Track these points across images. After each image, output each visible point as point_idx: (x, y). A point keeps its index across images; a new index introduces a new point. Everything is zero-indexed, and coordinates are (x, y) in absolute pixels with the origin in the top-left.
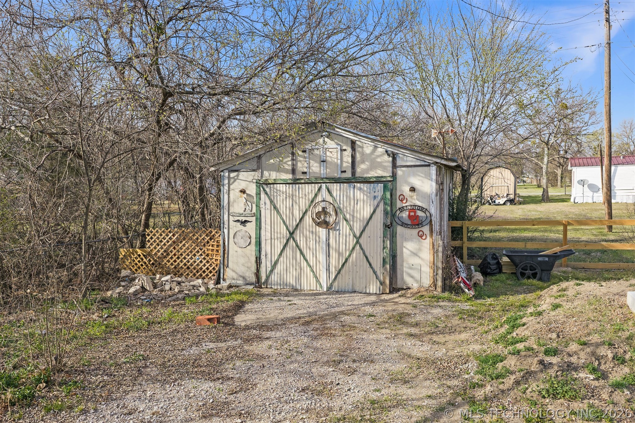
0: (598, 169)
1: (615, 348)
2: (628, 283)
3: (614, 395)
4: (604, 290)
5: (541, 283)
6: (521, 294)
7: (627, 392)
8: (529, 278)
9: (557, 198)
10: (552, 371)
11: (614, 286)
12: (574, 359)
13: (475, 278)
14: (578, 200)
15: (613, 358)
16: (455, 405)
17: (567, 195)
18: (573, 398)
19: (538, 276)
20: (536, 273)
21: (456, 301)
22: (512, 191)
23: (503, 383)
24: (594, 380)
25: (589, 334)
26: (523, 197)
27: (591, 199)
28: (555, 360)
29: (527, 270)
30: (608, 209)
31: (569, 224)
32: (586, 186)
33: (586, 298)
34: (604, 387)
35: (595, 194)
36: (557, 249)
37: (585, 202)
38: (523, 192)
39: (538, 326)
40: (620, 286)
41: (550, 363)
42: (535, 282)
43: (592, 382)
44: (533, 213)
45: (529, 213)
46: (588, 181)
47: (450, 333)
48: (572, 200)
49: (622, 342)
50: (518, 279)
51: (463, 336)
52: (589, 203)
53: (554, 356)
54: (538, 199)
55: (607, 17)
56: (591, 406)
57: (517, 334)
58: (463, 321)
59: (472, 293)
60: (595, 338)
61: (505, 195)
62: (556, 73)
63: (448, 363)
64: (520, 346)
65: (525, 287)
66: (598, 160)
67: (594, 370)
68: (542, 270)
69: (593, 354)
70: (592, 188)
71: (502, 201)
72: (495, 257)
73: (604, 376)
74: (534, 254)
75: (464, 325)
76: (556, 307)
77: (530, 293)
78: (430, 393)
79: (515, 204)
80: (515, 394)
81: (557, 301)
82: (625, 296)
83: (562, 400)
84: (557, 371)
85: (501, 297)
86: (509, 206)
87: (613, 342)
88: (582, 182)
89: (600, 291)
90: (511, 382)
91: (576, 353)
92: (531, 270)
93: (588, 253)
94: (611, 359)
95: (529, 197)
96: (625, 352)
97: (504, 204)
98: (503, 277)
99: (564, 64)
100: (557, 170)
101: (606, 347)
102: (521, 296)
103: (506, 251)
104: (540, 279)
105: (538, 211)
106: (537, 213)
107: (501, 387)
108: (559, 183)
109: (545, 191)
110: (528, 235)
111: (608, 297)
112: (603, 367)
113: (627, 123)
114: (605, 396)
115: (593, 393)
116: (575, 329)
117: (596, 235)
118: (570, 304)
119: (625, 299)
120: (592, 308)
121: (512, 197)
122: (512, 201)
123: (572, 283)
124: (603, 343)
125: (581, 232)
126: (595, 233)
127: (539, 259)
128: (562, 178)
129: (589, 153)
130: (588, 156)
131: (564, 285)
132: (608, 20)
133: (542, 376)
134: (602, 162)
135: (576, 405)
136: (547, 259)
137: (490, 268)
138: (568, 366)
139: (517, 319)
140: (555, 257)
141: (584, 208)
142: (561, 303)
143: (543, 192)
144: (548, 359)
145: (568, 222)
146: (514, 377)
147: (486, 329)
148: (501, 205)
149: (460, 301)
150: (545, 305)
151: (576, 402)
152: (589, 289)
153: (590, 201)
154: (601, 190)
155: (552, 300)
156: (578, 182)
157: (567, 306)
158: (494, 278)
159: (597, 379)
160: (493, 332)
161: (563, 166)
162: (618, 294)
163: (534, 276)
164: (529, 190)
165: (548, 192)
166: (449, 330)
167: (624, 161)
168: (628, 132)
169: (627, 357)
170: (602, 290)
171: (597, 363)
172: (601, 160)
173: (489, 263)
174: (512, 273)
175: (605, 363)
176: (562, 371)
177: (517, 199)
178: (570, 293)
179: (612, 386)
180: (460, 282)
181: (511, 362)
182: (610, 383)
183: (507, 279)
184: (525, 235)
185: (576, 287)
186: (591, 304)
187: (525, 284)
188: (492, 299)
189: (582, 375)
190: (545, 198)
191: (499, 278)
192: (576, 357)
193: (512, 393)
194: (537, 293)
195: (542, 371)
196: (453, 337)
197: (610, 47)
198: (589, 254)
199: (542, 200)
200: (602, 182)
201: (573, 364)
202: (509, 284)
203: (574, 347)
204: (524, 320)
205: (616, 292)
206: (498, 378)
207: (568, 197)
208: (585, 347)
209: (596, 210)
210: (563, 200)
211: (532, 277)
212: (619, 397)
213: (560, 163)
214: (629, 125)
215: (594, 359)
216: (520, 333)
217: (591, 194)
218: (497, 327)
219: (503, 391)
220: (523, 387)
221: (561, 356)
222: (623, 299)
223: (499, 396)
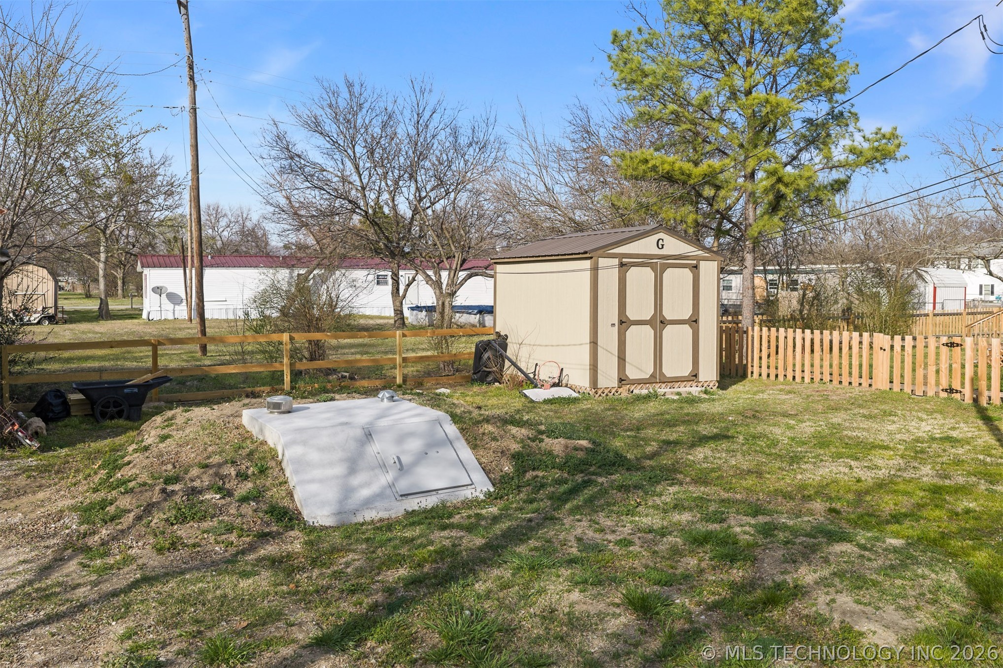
0: (180, 271)
1: (237, 465)
2: (241, 403)
3: (241, 509)
4: (216, 413)
5: (130, 424)
6: (106, 438)
7: (253, 504)
8: (112, 418)
9: (120, 313)
10: (177, 497)
11: (227, 408)
12: (197, 484)
13: (34, 426)
14: (155, 316)
15: (237, 476)
16: (65, 559)
17: (136, 309)
18: (203, 518)
19: (125, 414)
20: (122, 411)
21: (13, 458)
22: (50, 303)
23: (121, 523)
24: (220, 499)
25: (209, 457)
26: (68, 313)
27: (172, 314)
28: (177, 487)
29: (109, 407)
30: (201, 325)
31: (160, 343)
32: (164, 296)
33: (199, 424)
34: (231, 503)
35: (176, 306)
36: (149, 377)
37: (163, 318)
38: (68, 305)
39: (146, 462)
40: (232, 407)
41: (173, 491)
42: (121, 422)
43: (219, 501)
44: (90, 335)
45: (84, 336)
46: (166, 288)
47: (19, 496)
48: (144, 316)
49: (244, 459)
50: (98, 422)
51: (41, 495)
52: (169, 320)
53: (176, 483)
54: (91, 315)
55: (191, 73)
56: (220, 522)
57: (122, 476)
58: (32, 479)
59: (36, 445)
60: (216, 459)
61: (40, 309)
62: (134, 141)
63: (33, 526)
64: (131, 485)
65: (108, 431)
66: (179, 260)
67: (220, 490)
68: (130, 406)
69: (217, 474)
70: (173, 298)
71: (35, 318)
72: (60, 394)
73: (230, 494)
74: (118, 387)
75: (37, 484)
76: (164, 438)
77: (117, 436)
78: (21, 559)
79: (57, 323)
80: (138, 530)
81: (166, 431)
82: (240, 416)
83: (191, 523)
84: (182, 497)
85: (79, 446)
86: (46, 326)
87: (234, 460)
88: (158, 290)
89: (212, 415)
90: (131, 520)
91: (198, 477)
92: (115, 407)
93: (182, 382)
94: (234, 477)
95: (76, 312)
96: (247, 467)
97: (39, 323)
98: (75, 421)
99: (143, 131)
100: (117, 271)
101: (229, 465)
102: (108, 441)
103: (76, 384)
104: (128, 418)
105: (97, 333)
106: (97, 336)
107: (119, 527)
108: (120, 292)
109: (104, 304)
110: (92, 365)
111: (222, 419)
112: (227, 486)
113: (211, 208)
114: (233, 511)
115: (221, 510)
116: (193, 455)
117: (187, 361)
118: (181, 432)
119: (239, 419)
120: (206, 433)
121: (51, 311)
122: (52, 319)
123: (179, 410)
124: (226, 462)
125: (167, 357)
126: (184, 357)
127: (126, 391)
128: (124, 283)
129: (162, 248)
130: (161, 253)
131: (170, 414)
132: (192, 78)
133: (166, 505)
134: (184, 263)
135: (205, 525)
136: (136, 390)
137: (53, 411)
138: (193, 490)
139: (117, 460)
140: (147, 387)
141: (163, 327)
142: (170, 433)
143: (101, 304)
144: (170, 488)
145: (158, 341)
146: (133, 514)
147: (74, 481)
148: (32, 324)
149: (18, 457)
150: (149, 440)
151: (205, 521)
152: (200, 414)
153: (171, 317)
154: (185, 301)
155: (159, 432)
156: (154, 290)
157: (177, 435)
158: (60, 424)
159: (223, 498)
160: (84, 482)
161: (125, 266)
162: (232, 415)
163: (120, 415)
164: (73, 301)
165: (107, 305)
166: (16, 493)
167: (213, 262)
168: (213, 221)
169: (250, 472)
170: (215, 414)
171: (221, 482)
172: (184, 260)
173: (51, 404)
174: (85, 415)
175: (229, 482)
176: (187, 495)
177: (60, 315)
178: (180, 420)
179: (239, 501)
180: (17, 431)
181: (125, 502)
182: (237, 498)
183: (81, 423)
184: (89, 365)
185: (184, 414)
186: (204, 429)
187: (108, 427)
188: (66, 449)
189: (208, 496)
190: (104, 314)
191: (68, 423)
192: (199, 481)
193: (133, 531)
194: (128, 434)
195: (165, 500)
196: (24, 499)
197: (196, 114)
198: (184, 384)
199: (99, 316)
200: (186, 290)
201: (197, 488)
202: (85, 429)
203: (195, 472)
204: (126, 459)
205: (229, 413)
206: (113, 520)
207: (137, 312)
208: (207, 469)
209: (180, 329)
210: (131, 317)
211: (117, 416)
212: (246, 510)
213: (120, 262)
214: (214, 212)
215: (218, 479)
216: (125, 473)
217: (170, 306)
218: (89, 475)
219: (122, 531)
220: (145, 521)
221: (183, 482)
222: (237, 420)
223: (119, 537)
